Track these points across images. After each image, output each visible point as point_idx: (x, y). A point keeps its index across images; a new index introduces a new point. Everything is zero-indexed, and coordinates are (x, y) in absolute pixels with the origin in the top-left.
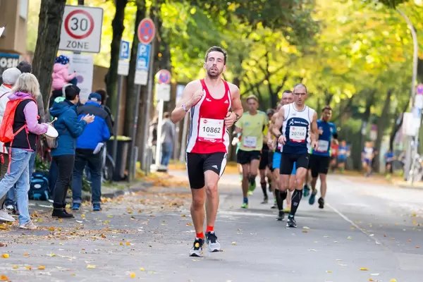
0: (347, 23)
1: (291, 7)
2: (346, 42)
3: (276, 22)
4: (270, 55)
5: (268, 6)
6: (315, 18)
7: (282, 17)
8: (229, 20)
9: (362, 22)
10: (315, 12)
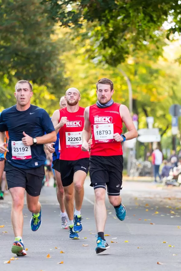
0: (86, 78)
1: (50, 70)
2: (85, 90)
3: (41, 80)
4: (37, 101)
5: (35, 70)
6: (65, 76)
7: (45, 77)
8: (11, 80)
9: (95, 76)
10: (65, 72)
